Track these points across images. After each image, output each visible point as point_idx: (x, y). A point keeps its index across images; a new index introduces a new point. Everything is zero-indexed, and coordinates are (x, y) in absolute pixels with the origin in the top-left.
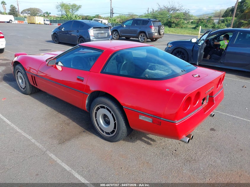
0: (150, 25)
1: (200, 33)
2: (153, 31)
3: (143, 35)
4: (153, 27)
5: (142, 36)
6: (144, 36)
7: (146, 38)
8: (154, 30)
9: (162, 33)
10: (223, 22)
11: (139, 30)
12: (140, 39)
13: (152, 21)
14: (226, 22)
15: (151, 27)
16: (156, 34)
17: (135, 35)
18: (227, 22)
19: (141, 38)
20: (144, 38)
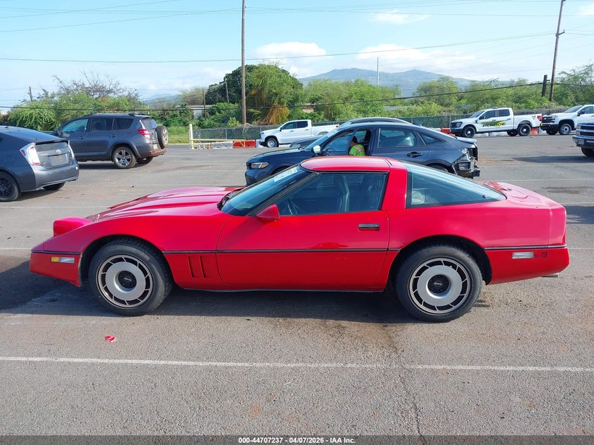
0: (138, 127)
1: (192, 138)
2: (148, 141)
3: (124, 152)
4: (146, 132)
5: (121, 154)
6: (127, 154)
7: (134, 157)
8: (148, 138)
9: (165, 143)
10: (212, 113)
11: (111, 141)
12: (117, 161)
13: (140, 118)
14: (217, 113)
15: (141, 132)
16: (155, 147)
17: (104, 153)
18: (220, 113)
19: (119, 159)
20: (129, 157)
